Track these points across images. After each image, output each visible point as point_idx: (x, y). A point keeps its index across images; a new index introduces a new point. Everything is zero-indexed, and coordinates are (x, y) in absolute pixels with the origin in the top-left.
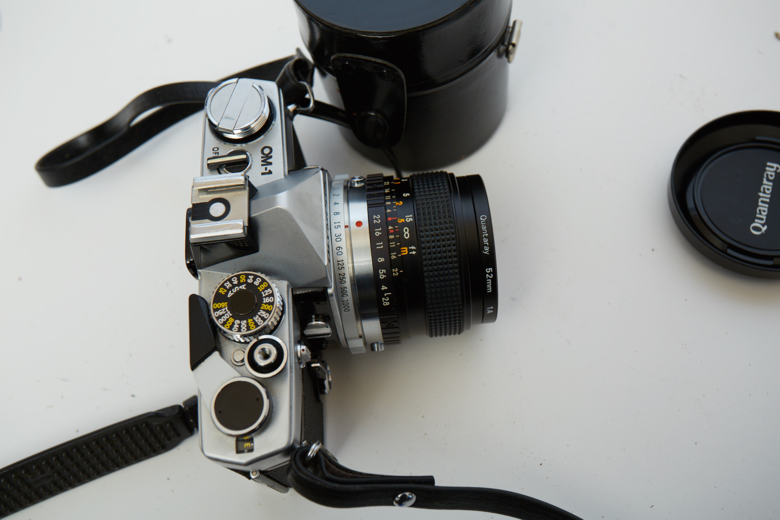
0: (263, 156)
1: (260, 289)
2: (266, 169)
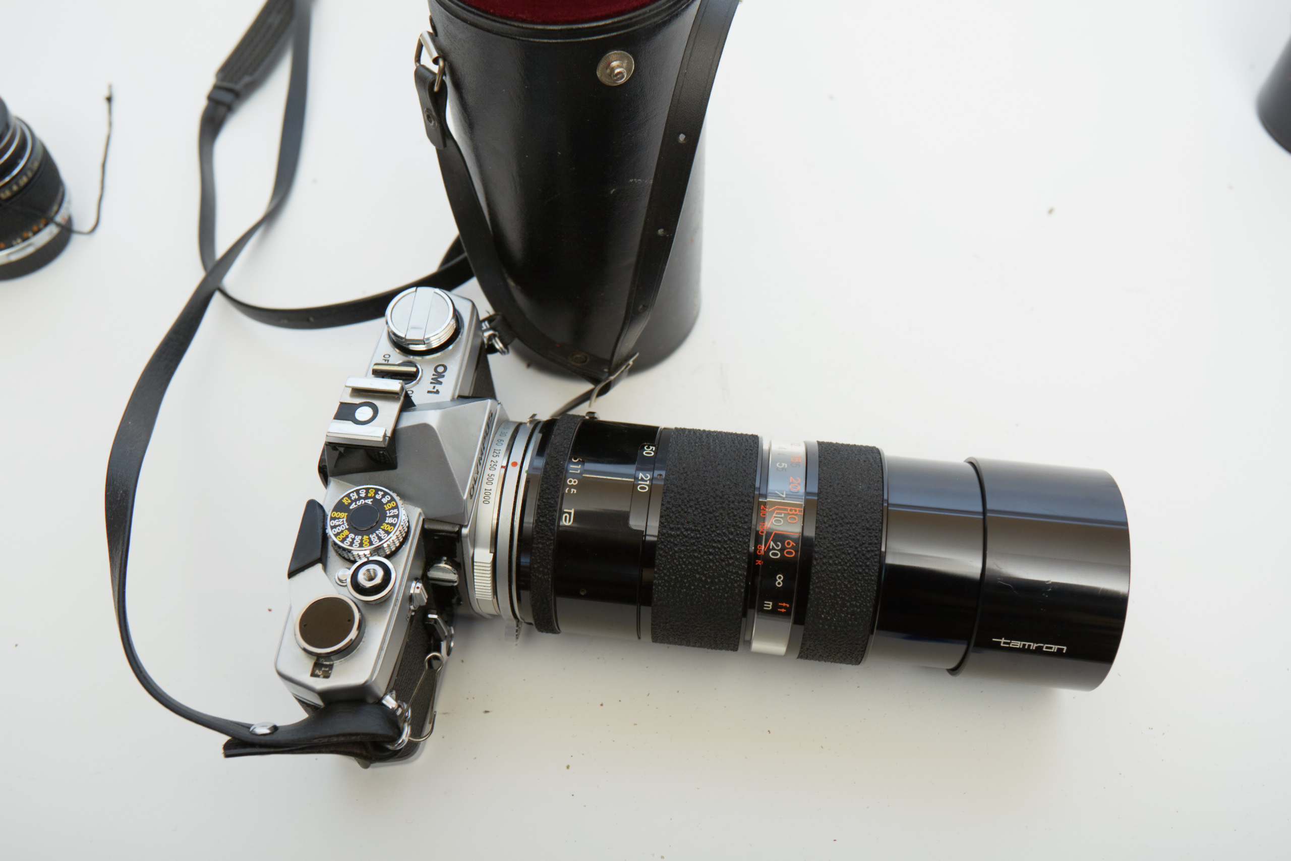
0: (435, 373)
1: (387, 507)
2: (434, 387)
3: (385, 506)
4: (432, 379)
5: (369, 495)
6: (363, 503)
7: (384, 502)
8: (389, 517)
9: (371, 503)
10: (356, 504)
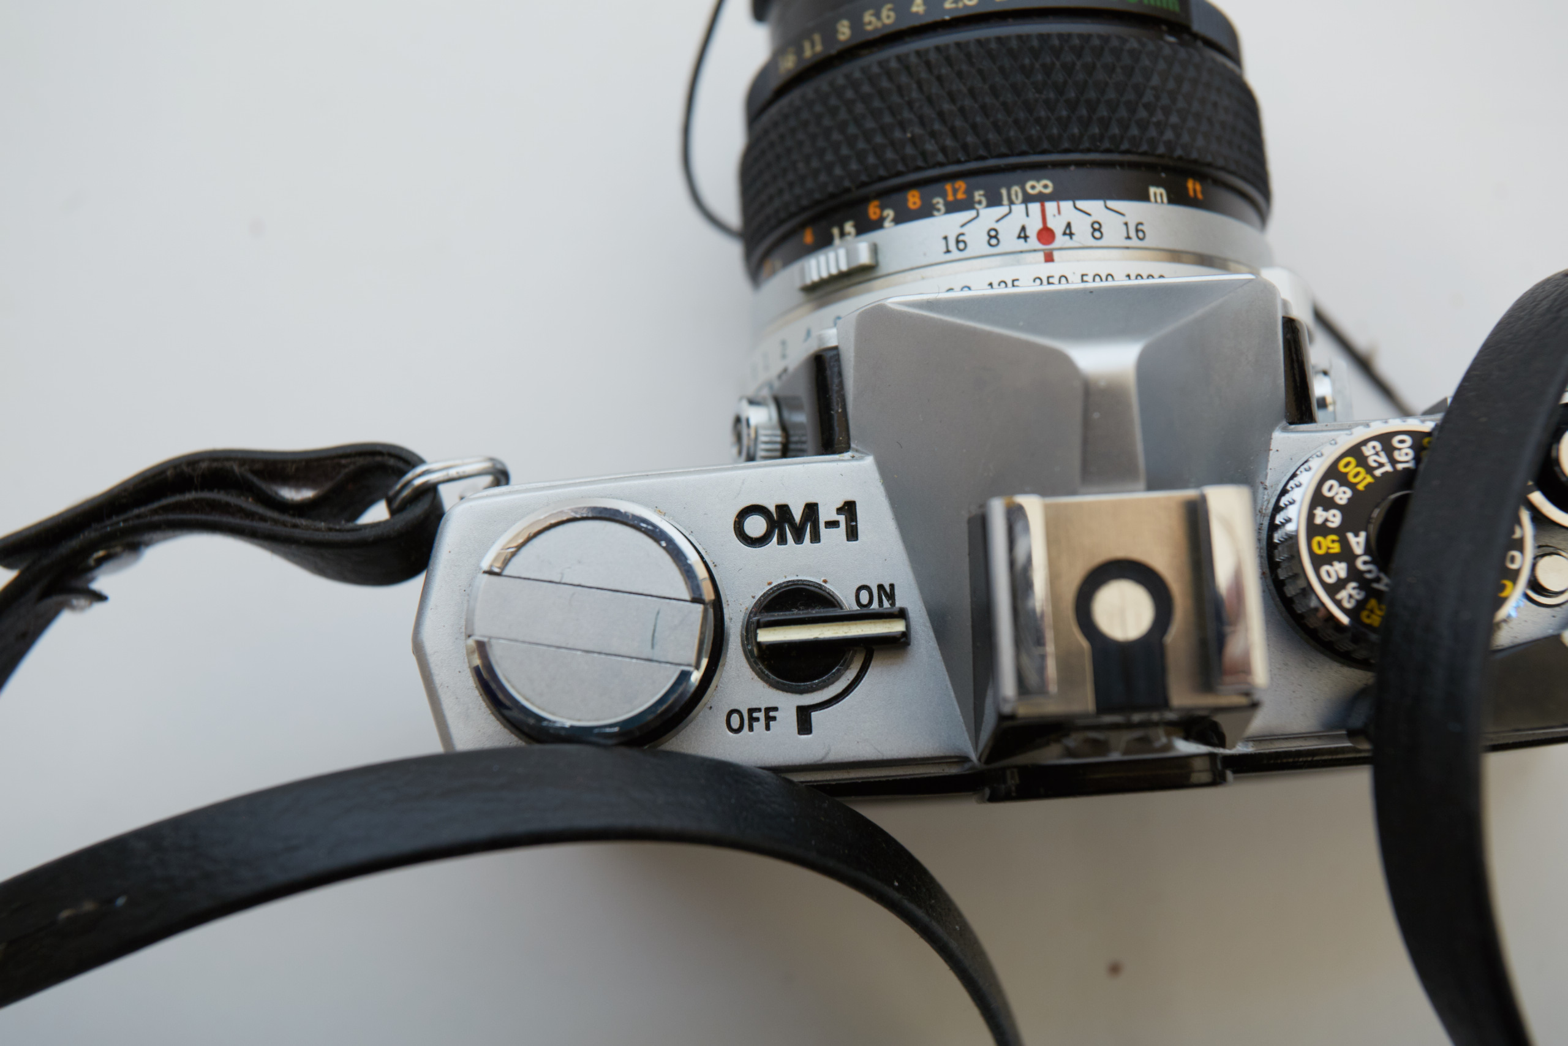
0: (775, 539)
1: (1363, 481)
3: (1361, 487)
4: (799, 539)
5: (1336, 548)
6: (1366, 558)
7: (1349, 493)
8: (1393, 462)
9: (1363, 535)
10: (1377, 580)
